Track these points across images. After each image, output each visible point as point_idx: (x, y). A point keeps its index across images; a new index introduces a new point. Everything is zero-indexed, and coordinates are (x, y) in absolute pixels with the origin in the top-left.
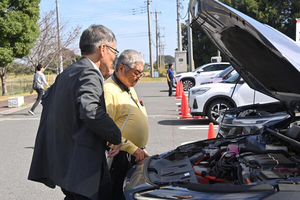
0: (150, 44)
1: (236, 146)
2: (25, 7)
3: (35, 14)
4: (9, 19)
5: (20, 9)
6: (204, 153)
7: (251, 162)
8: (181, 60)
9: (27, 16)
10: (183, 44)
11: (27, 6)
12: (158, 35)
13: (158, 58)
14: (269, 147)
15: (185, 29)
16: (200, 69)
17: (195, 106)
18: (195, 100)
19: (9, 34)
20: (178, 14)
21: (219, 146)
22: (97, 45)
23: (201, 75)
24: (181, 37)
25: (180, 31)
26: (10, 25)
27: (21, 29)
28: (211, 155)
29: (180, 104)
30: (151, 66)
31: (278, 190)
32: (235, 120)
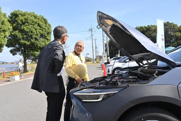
0: (93, 51)
1: (118, 78)
2: (46, 37)
3: (50, 39)
4: (40, 41)
5: (44, 38)
6: (105, 81)
7: (122, 81)
8: (105, 56)
9: (47, 40)
10: (105, 51)
11: (47, 37)
12: (96, 48)
13: (97, 57)
14: (130, 77)
15: (106, 45)
16: (112, 59)
17: (109, 72)
18: (109, 69)
19: (40, 47)
20: (103, 39)
21: (111, 78)
22: (63, 35)
23: (112, 62)
24: (105, 48)
25: (104, 46)
26: (40, 44)
27: (44, 45)
28: (108, 81)
29: (103, 72)
30: (93, 59)
31: (129, 86)
32: (121, 72)
